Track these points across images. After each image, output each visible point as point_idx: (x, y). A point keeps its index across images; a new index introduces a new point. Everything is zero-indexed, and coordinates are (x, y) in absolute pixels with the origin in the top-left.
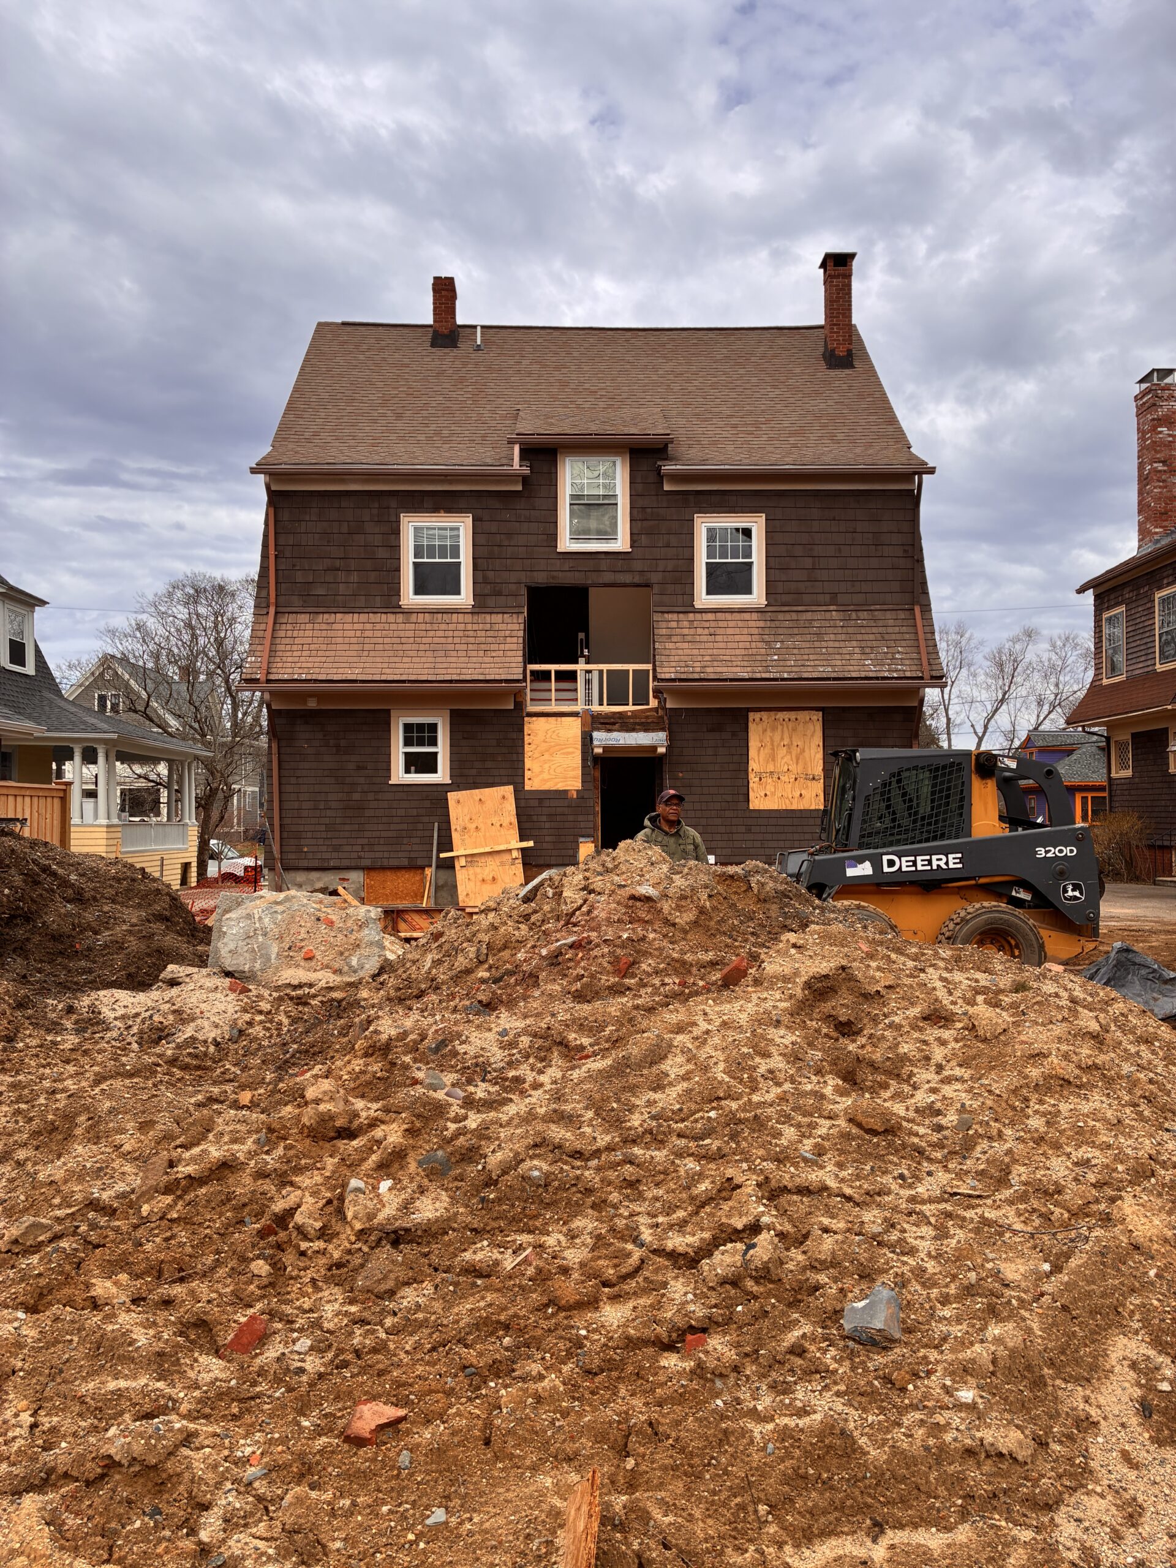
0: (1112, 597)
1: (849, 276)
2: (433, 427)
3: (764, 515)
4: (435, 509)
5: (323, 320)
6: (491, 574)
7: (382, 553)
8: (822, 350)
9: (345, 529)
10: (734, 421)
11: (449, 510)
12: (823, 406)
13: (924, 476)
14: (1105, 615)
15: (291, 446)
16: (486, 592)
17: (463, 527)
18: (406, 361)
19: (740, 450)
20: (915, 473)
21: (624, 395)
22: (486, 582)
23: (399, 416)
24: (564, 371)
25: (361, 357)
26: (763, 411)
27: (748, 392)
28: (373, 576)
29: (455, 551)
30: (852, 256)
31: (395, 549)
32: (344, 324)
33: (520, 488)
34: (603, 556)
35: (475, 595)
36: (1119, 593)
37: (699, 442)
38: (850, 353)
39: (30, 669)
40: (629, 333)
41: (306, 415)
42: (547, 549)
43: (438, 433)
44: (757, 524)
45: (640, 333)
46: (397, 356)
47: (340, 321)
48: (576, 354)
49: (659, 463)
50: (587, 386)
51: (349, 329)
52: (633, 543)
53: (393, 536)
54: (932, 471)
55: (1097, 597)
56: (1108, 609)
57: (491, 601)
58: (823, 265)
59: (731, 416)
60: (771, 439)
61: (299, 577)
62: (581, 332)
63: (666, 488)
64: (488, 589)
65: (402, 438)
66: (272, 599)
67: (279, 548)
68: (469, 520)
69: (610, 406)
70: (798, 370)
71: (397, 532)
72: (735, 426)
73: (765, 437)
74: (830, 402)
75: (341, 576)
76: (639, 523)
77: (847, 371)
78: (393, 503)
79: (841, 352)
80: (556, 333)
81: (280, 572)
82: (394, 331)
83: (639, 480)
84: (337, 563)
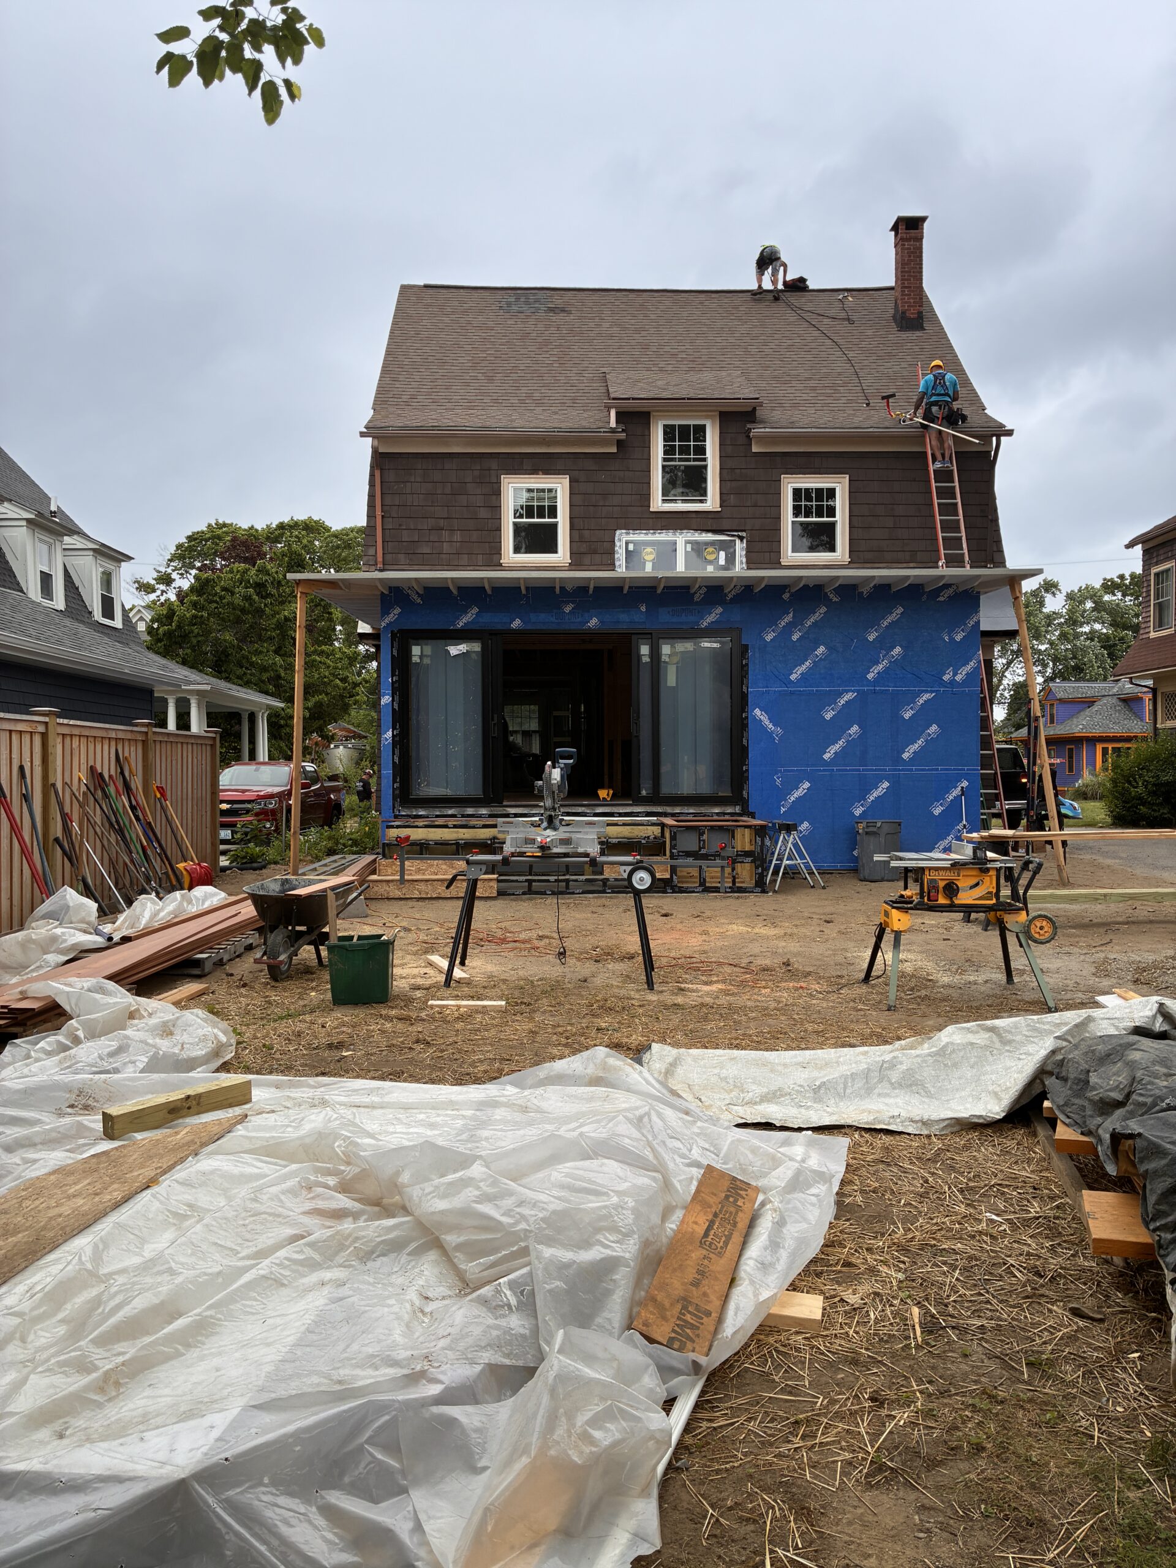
0: (1161, 552)
1: (920, 239)
2: (524, 390)
3: (847, 476)
4: (534, 471)
5: (406, 283)
6: (586, 533)
7: (483, 513)
8: (892, 311)
9: (448, 490)
10: (812, 383)
11: (547, 472)
12: (897, 368)
13: (1003, 438)
14: (1155, 570)
15: (391, 409)
16: (582, 550)
17: (560, 487)
18: (491, 324)
19: (821, 413)
20: (993, 435)
21: (704, 358)
22: (581, 540)
23: (491, 380)
24: (644, 333)
25: (446, 320)
26: (840, 374)
27: (823, 354)
28: (475, 536)
29: (553, 511)
30: (923, 219)
31: (496, 509)
32: (426, 286)
33: (614, 450)
34: (694, 515)
35: (572, 554)
36: (1169, 548)
37: (781, 405)
38: (920, 316)
39: (118, 623)
40: (703, 295)
41: (401, 378)
42: (640, 509)
43: (529, 396)
44: (841, 486)
45: (713, 295)
46: (480, 318)
47: (421, 282)
48: (653, 317)
49: (749, 426)
50: (667, 349)
51: (431, 291)
52: (723, 502)
53: (494, 497)
54: (1010, 433)
55: (1146, 552)
56: (1157, 564)
57: (587, 559)
58: (895, 228)
59: (810, 379)
60: (850, 401)
61: (406, 536)
62: (656, 294)
63: (755, 449)
64: (584, 548)
65: (496, 401)
66: (380, 559)
67: (386, 508)
68: (566, 480)
69: (692, 369)
70: (870, 333)
71: (497, 493)
72: (814, 389)
73: (844, 400)
74: (904, 365)
75: (445, 535)
76: (729, 483)
77: (918, 333)
78: (494, 464)
79: (912, 314)
80: (632, 296)
81: (387, 532)
82: (475, 294)
83: (728, 442)
84: (442, 523)
